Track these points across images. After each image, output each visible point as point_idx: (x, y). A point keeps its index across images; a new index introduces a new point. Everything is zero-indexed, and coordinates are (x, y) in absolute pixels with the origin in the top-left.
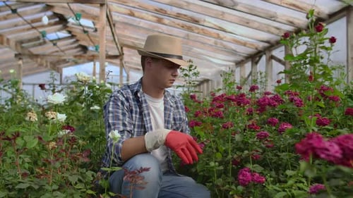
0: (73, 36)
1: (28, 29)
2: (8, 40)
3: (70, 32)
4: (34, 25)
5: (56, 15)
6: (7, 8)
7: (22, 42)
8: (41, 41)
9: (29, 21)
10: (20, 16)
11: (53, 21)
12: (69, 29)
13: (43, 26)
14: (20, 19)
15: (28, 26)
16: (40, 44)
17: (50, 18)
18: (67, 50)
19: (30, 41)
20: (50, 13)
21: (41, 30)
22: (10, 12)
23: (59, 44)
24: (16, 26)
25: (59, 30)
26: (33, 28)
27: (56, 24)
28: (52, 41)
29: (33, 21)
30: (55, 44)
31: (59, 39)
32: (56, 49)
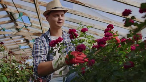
0: (31, 48)
1: (15, 44)
2: (7, 48)
3: (30, 46)
4: (17, 43)
5: (25, 39)
6: (9, 37)
7: (11, 49)
8: (19, 49)
9: (16, 41)
10: (13, 39)
11: (24, 42)
12: (30, 45)
13: (21, 43)
14: (13, 41)
15: (15, 43)
16: (18, 50)
17: (23, 40)
18: (28, 53)
19: (14, 49)
20: (23, 39)
21: (19, 45)
22: (10, 38)
23: (25, 50)
24: (11, 43)
25: (26, 45)
26: (17, 44)
27: (25, 43)
28: (23, 49)
29: (17, 42)
30: (24, 50)
31: (26, 49)
32: (24, 52)
